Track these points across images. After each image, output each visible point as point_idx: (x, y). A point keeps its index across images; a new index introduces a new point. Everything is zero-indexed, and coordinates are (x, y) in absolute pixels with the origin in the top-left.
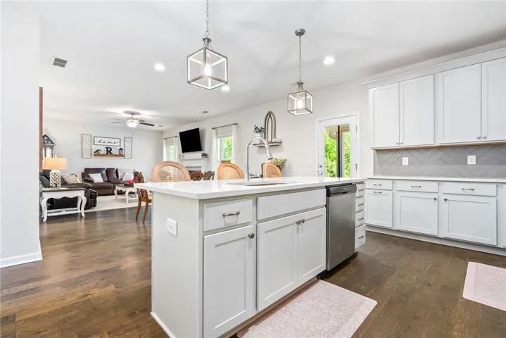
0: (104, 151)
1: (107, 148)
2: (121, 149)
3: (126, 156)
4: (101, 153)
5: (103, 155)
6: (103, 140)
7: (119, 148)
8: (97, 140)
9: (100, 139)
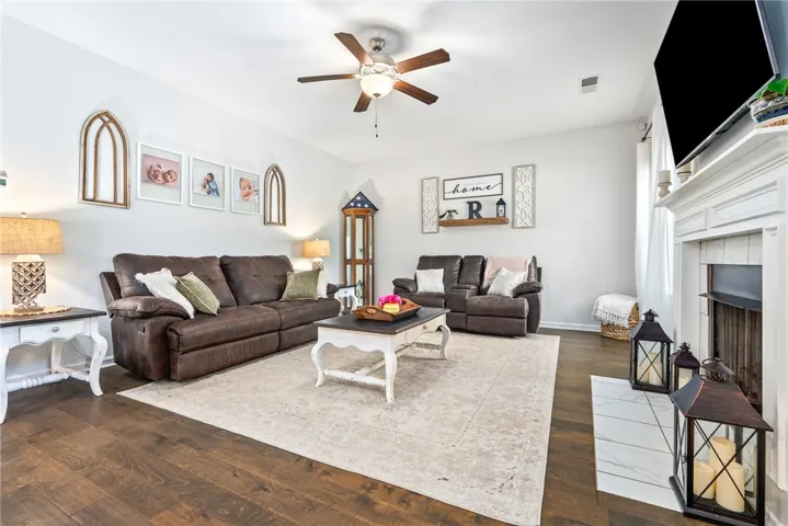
0: (463, 214)
1: (471, 204)
2: (501, 202)
3: (518, 223)
4: (456, 217)
5: (461, 223)
6: (463, 184)
7: (497, 199)
8: (450, 186)
9: (455, 183)
